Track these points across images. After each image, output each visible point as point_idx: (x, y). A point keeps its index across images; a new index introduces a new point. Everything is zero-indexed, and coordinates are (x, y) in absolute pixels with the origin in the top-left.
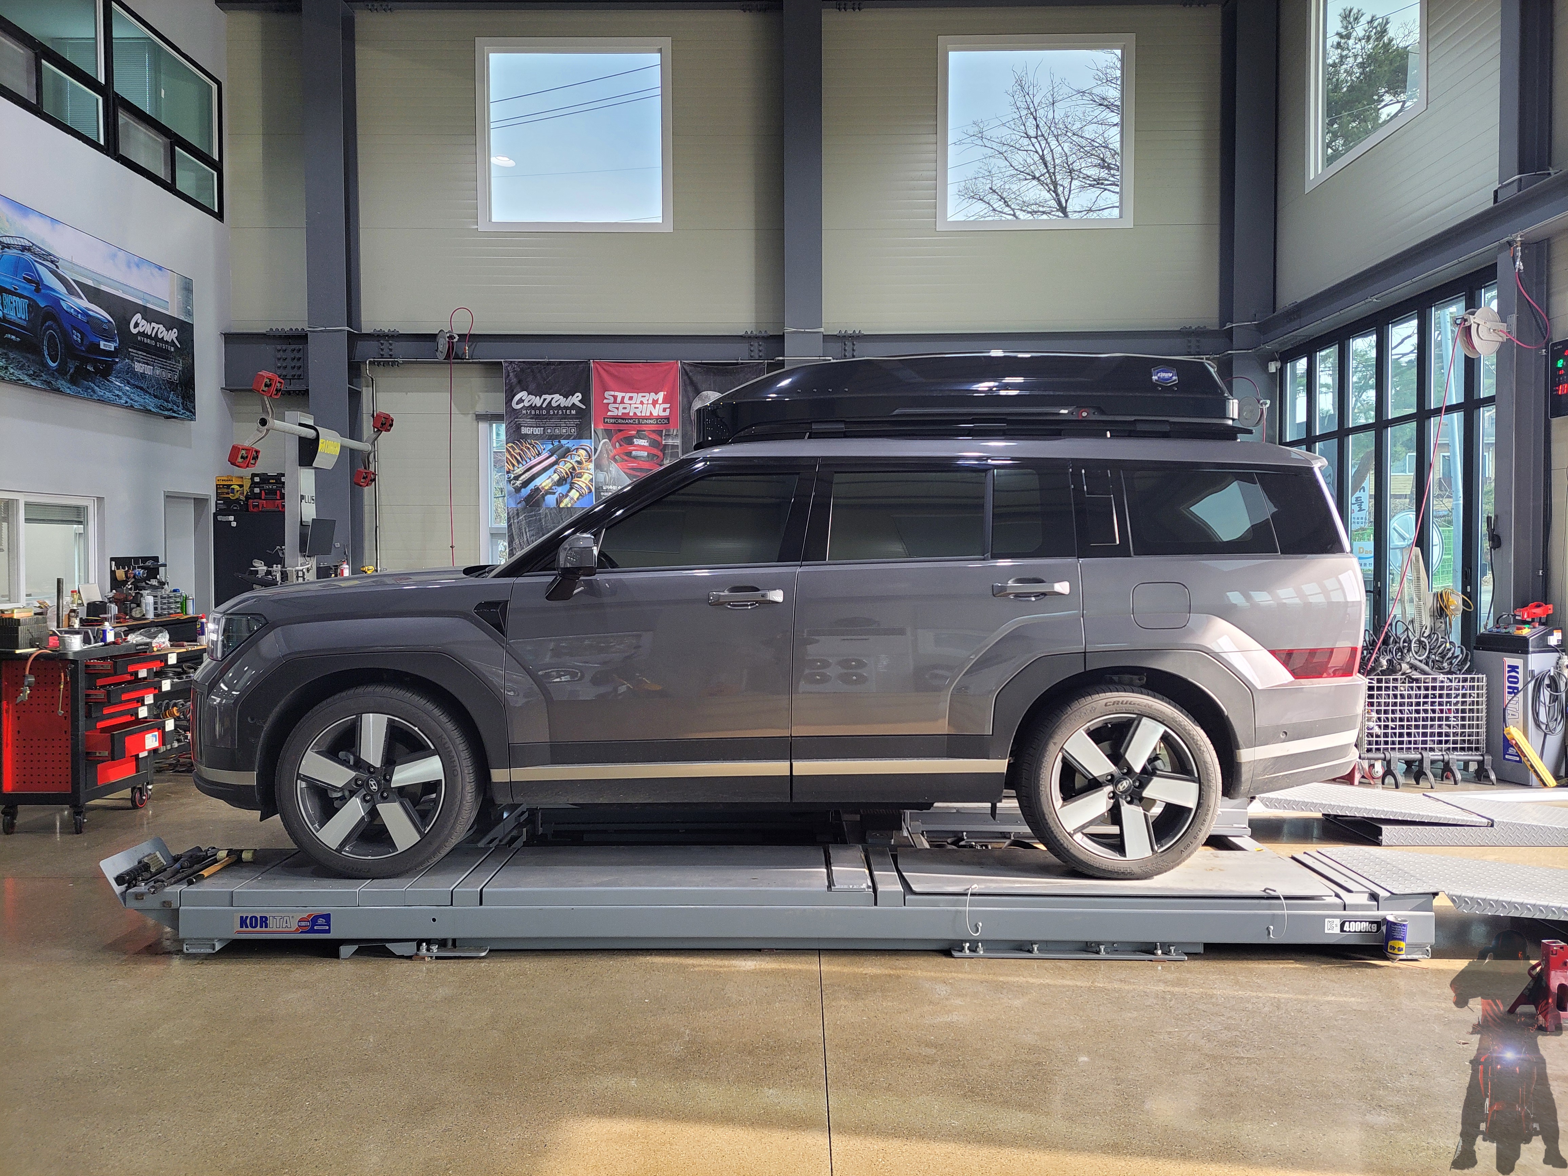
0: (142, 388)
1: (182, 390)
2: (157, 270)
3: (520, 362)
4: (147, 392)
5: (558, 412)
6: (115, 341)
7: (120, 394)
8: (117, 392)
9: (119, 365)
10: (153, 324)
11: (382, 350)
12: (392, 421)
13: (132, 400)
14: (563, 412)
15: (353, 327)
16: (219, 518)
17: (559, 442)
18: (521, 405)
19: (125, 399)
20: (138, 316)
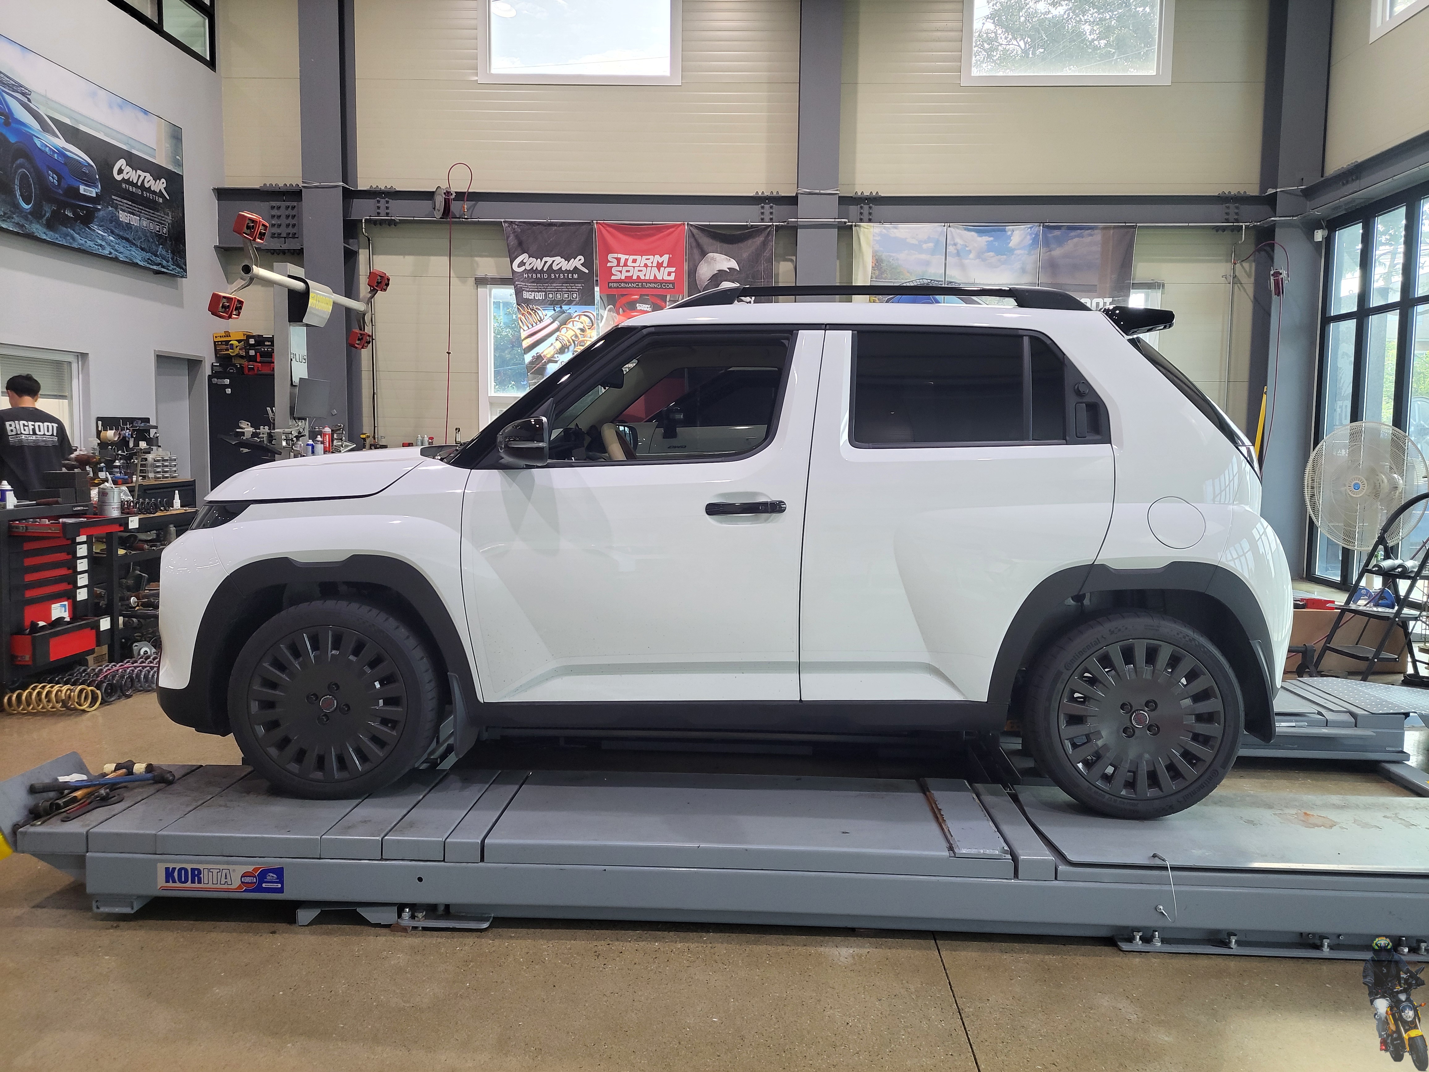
0: (127, 240)
1: (172, 244)
2: (142, 113)
3: (520, 222)
4: (134, 243)
5: (559, 276)
6: (97, 187)
7: (103, 243)
8: (100, 242)
9: (101, 213)
10: (139, 172)
11: (379, 208)
12: (388, 280)
13: (117, 251)
14: (564, 276)
15: (349, 184)
16: (215, 380)
17: (561, 307)
18: (522, 269)
19: (109, 249)
20: (121, 163)
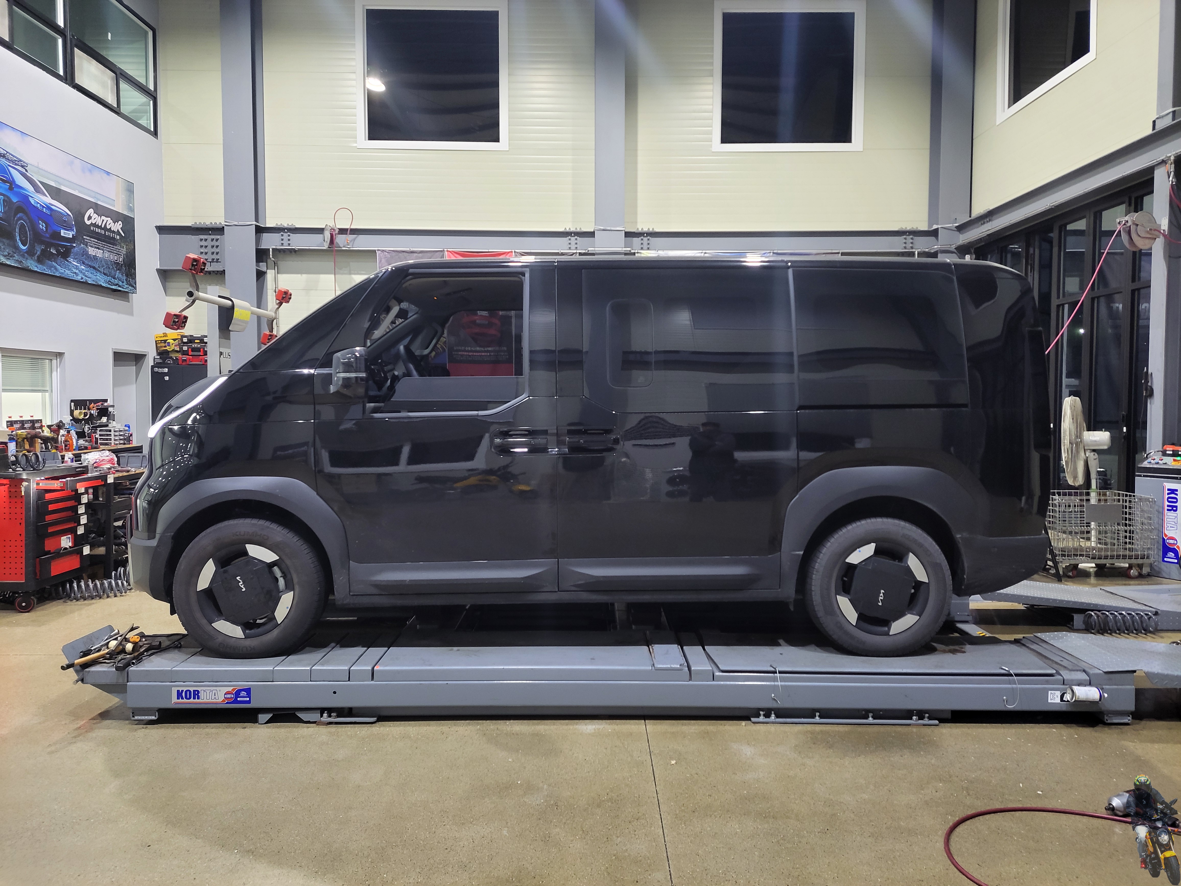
0: (94, 268)
1: (126, 269)
2: (105, 175)
3: (390, 250)
4: (99, 271)
6: (73, 230)
7: (77, 271)
8: (75, 270)
9: (76, 249)
10: (103, 217)
11: (282, 240)
12: (291, 295)
13: (86, 276)
15: (259, 222)
16: (156, 370)
19: (81, 275)
20: (91, 211)
